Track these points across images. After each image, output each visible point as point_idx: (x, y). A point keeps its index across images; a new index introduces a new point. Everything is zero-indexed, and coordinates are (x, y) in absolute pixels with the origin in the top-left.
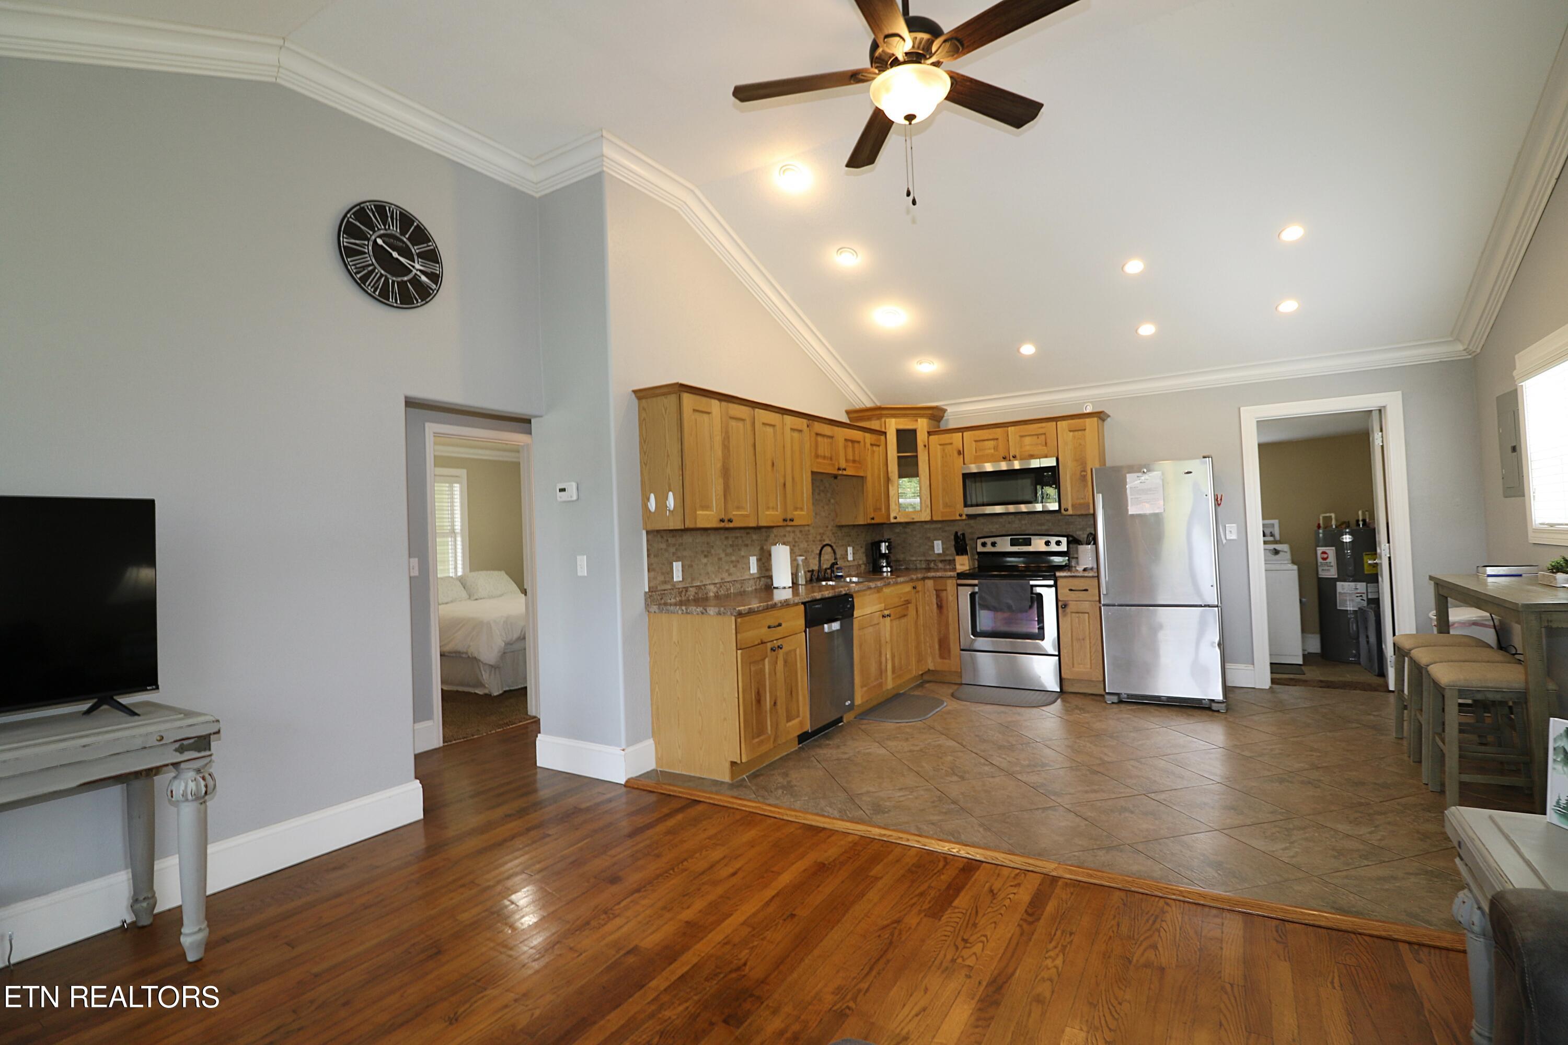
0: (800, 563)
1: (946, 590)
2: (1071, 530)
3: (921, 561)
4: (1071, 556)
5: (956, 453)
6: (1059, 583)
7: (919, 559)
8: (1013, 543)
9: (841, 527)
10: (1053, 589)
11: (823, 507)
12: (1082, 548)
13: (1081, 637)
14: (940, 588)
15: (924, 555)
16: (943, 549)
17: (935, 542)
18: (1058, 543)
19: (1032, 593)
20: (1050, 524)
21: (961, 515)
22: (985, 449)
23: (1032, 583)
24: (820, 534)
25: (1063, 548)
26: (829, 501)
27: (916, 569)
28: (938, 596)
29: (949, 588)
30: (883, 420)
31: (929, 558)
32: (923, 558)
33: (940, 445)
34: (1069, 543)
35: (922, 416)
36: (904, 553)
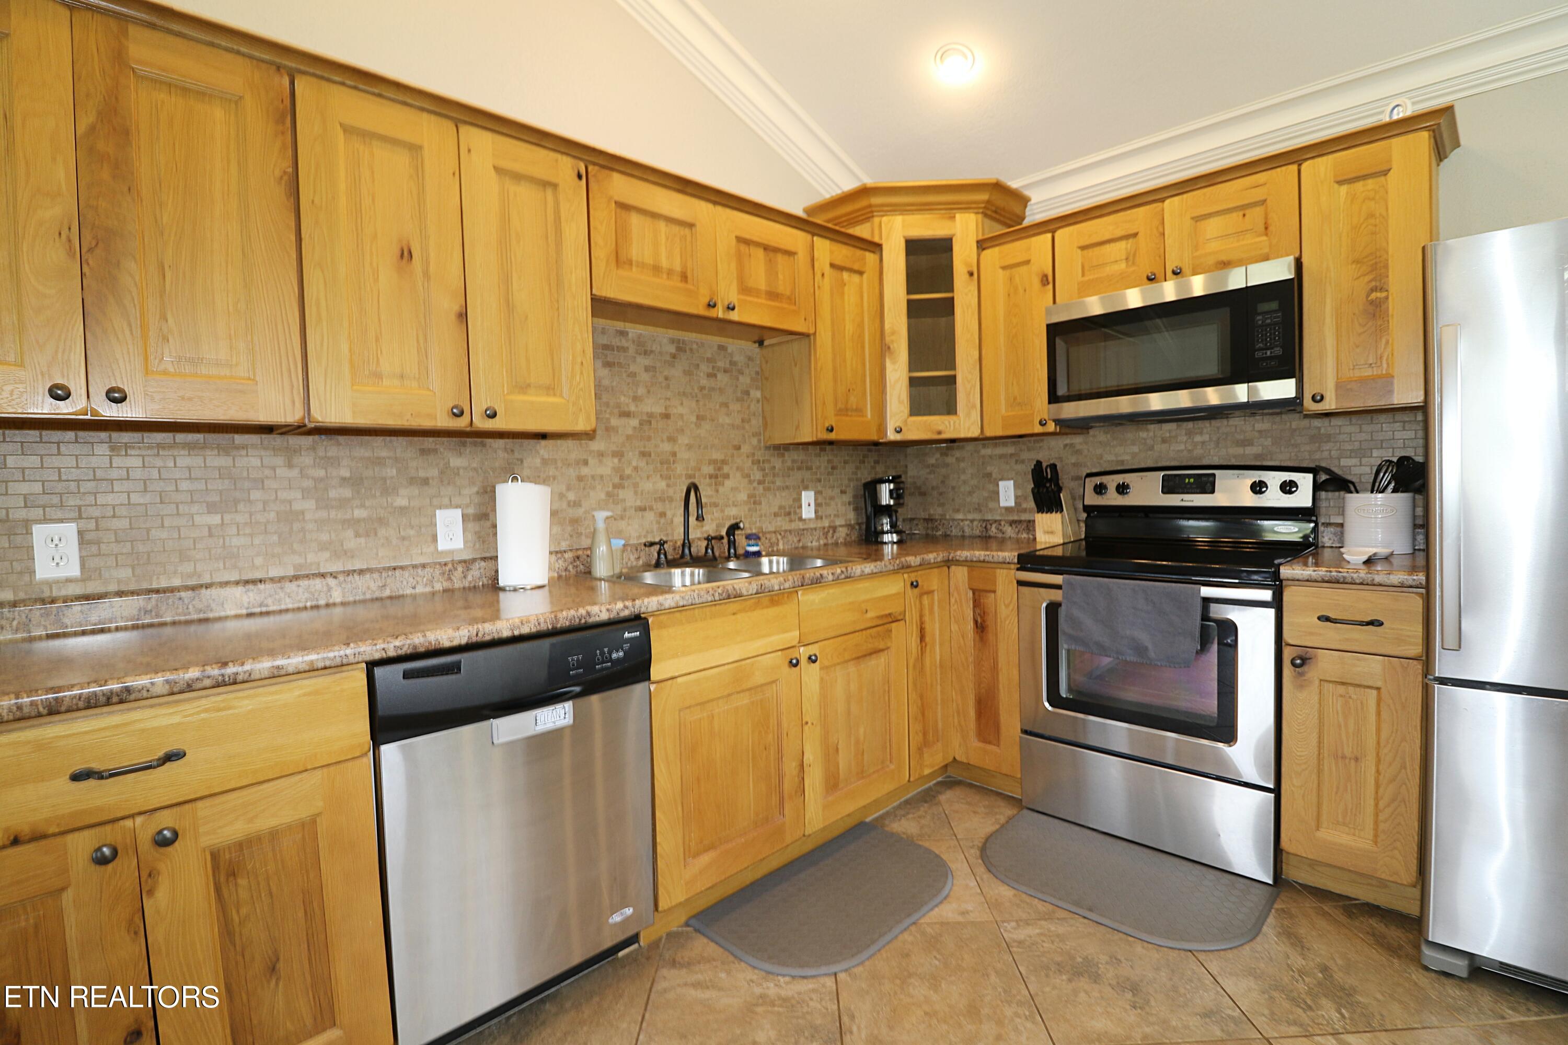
0: (601, 525)
1: (994, 592)
2: (1326, 456)
3: (972, 521)
4: (1322, 520)
5: (1036, 282)
6: (1288, 595)
7: (970, 517)
8: (1169, 487)
9: (782, 449)
10: (1271, 613)
11: (726, 405)
12: (1354, 501)
13: (1348, 752)
14: (981, 587)
15: (978, 509)
16: (1016, 497)
17: (1002, 484)
18: (1288, 488)
19: (1205, 617)
20: (1268, 442)
21: (1042, 423)
22: (1104, 265)
23: (1206, 591)
24: (713, 462)
25: (1303, 498)
26: (747, 393)
27: (963, 537)
28: (977, 604)
29: (1000, 589)
30: (876, 220)
31: (989, 517)
32: (977, 516)
33: (1004, 268)
34: (1317, 487)
35: (966, 207)
36: (942, 505)
